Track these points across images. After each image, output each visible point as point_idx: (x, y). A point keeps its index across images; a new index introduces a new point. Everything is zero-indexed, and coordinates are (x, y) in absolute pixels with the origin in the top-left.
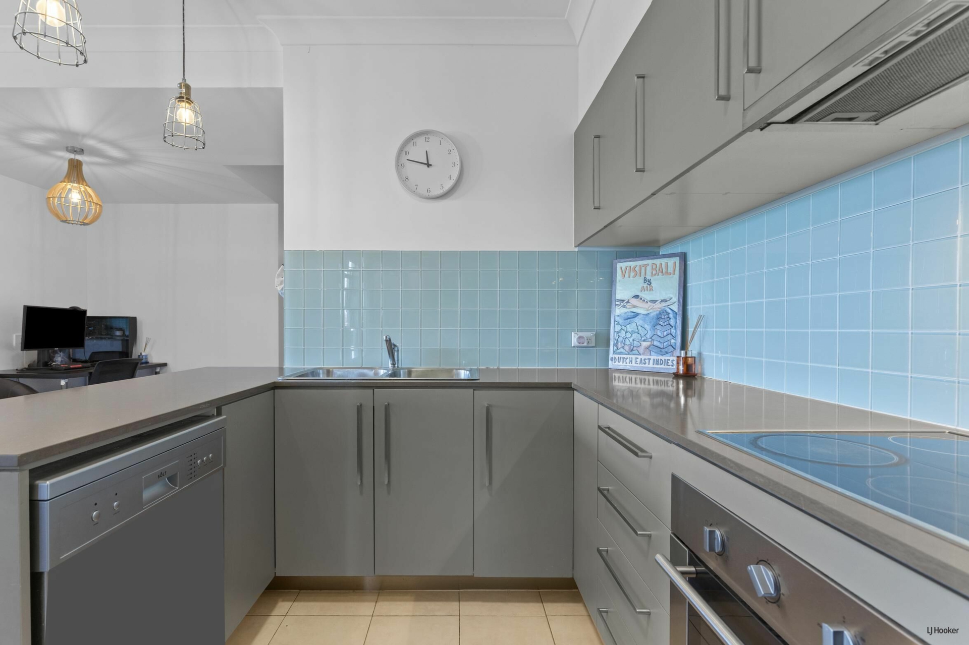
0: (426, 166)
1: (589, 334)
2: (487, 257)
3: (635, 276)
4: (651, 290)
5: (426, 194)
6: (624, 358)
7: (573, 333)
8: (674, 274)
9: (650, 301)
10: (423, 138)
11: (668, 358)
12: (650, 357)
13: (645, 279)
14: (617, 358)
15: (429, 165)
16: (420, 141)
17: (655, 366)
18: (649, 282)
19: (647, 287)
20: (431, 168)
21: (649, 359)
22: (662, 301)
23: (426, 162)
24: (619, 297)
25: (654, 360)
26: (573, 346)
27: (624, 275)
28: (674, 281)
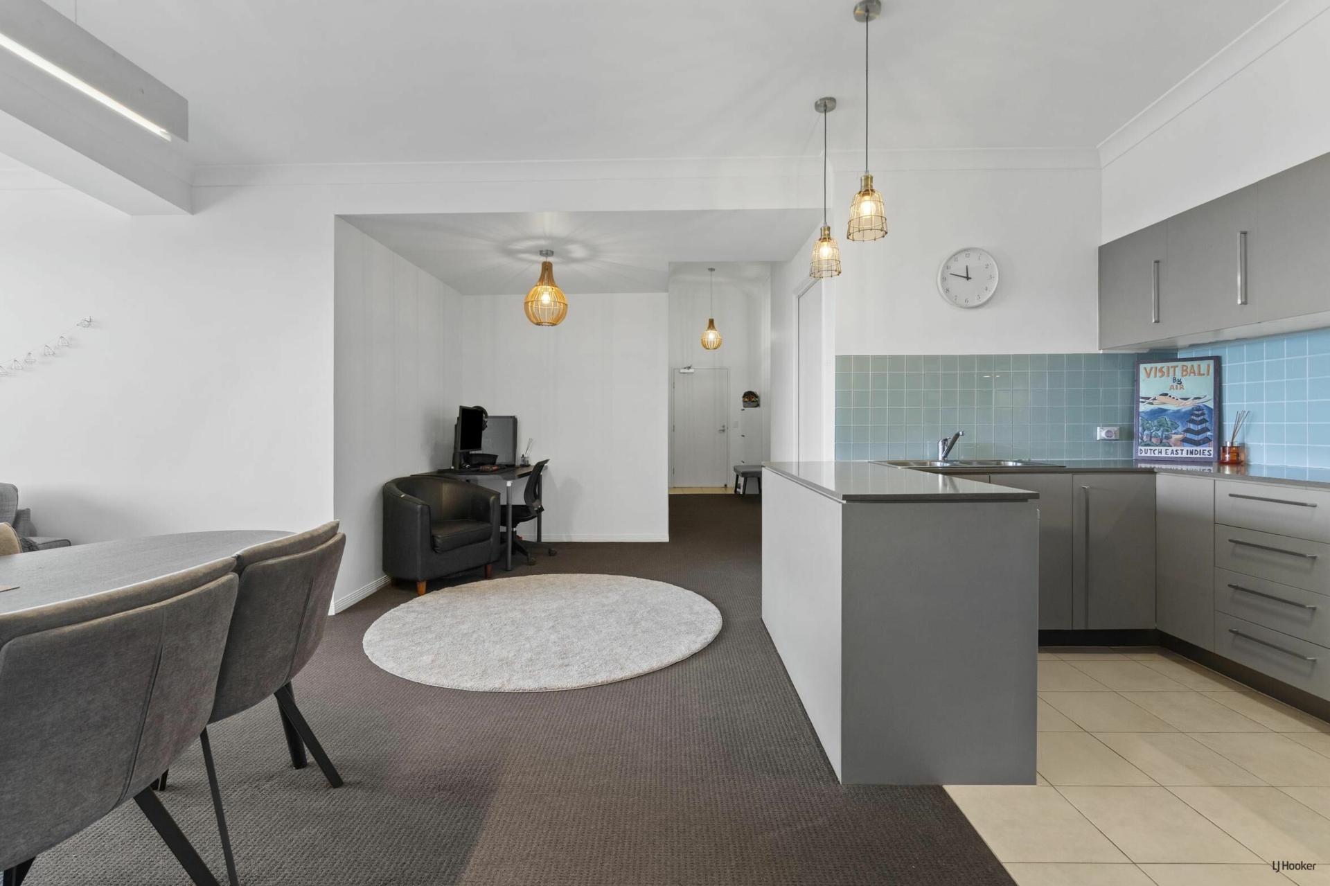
0: (965, 279)
1: (1115, 429)
2: (1020, 359)
3: (1161, 377)
4: (1182, 388)
5: (964, 304)
6: (1151, 450)
7: (1098, 428)
8: (1208, 375)
9: (1182, 399)
10: (964, 254)
11: (1204, 448)
12: (1182, 448)
13: (1174, 379)
14: (1143, 450)
15: (968, 278)
16: (962, 257)
17: (1189, 456)
18: (1180, 382)
19: (1177, 386)
20: (970, 280)
21: (1182, 450)
22: (1196, 398)
23: (966, 276)
24: (1142, 394)
25: (1187, 451)
26: (1098, 439)
27: (1148, 376)
28: (1210, 380)
